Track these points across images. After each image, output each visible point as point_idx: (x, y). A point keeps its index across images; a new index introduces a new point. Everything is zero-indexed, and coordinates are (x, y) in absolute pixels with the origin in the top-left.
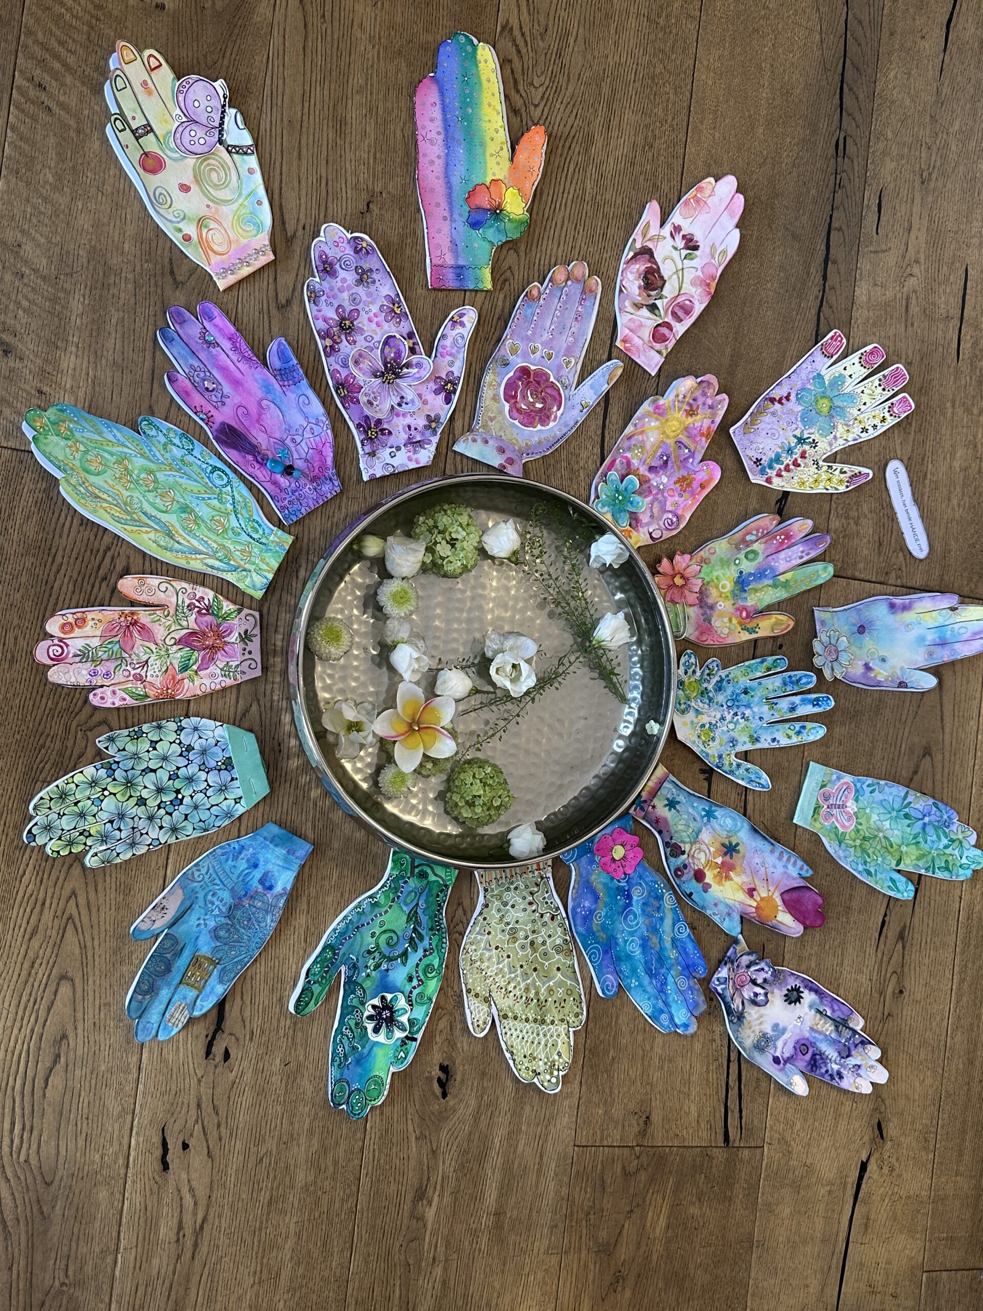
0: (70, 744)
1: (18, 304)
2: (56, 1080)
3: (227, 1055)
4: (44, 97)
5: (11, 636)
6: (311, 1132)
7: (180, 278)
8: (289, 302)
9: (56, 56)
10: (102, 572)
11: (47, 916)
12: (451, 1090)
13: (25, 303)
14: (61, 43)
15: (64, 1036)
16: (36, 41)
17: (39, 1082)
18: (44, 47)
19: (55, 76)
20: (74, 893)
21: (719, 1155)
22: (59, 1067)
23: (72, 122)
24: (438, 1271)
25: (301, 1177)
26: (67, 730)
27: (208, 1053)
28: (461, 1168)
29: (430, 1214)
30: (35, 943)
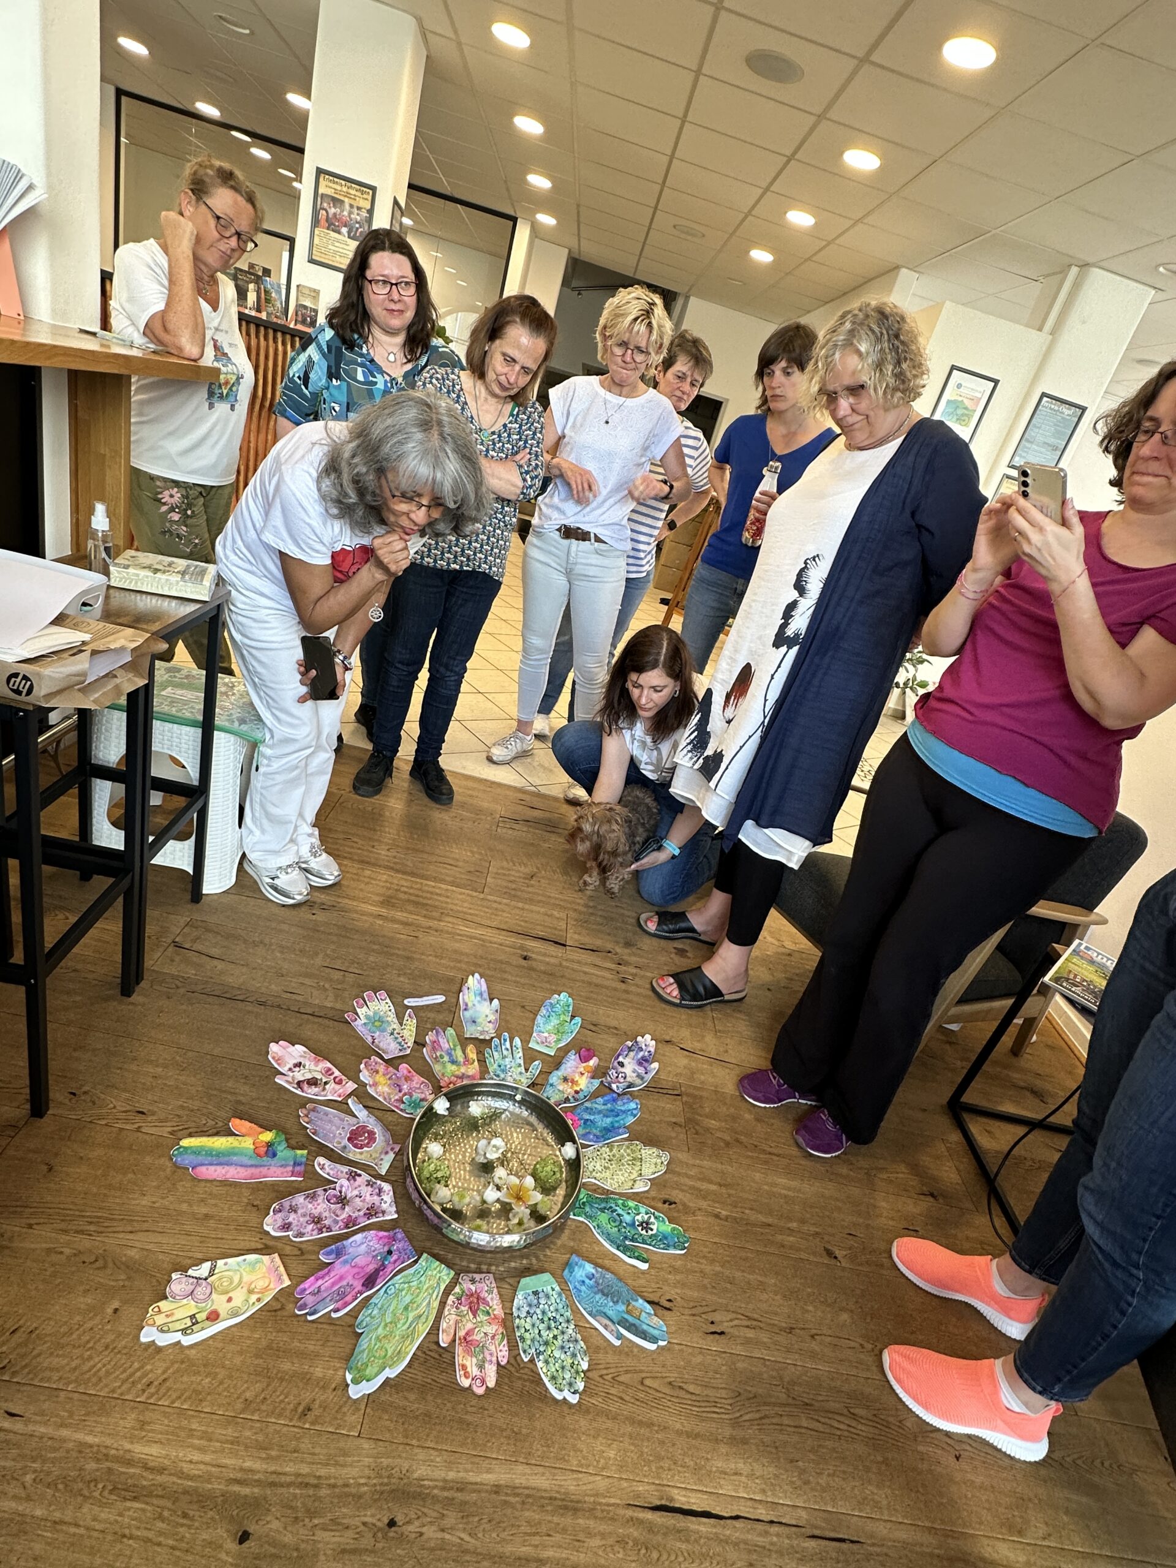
0: (526, 1377)
1: (282, 1401)
2: (691, 1388)
3: (669, 1300)
4: (156, 1383)
5: (469, 1409)
6: (698, 1262)
7: (279, 1307)
8: (300, 1249)
9: (131, 1375)
10: (437, 1356)
11: (613, 1391)
12: (673, 1200)
13: (282, 1397)
14: (124, 1371)
15: (670, 1383)
16: (120, 1387)
17: (694, 1398)
18: (124, 1381)
19: (145, 1375)
20: (601, 1376)
21: (685, 1099)
22: (685, 1386)
23: (176, 1366)
24: (747, 1211)
25: (718, 1269)
26: (519, 1378)
27: (669, 1309)
28: (704, 1198)
29: (724, 1213)
30: (627, 1398)
